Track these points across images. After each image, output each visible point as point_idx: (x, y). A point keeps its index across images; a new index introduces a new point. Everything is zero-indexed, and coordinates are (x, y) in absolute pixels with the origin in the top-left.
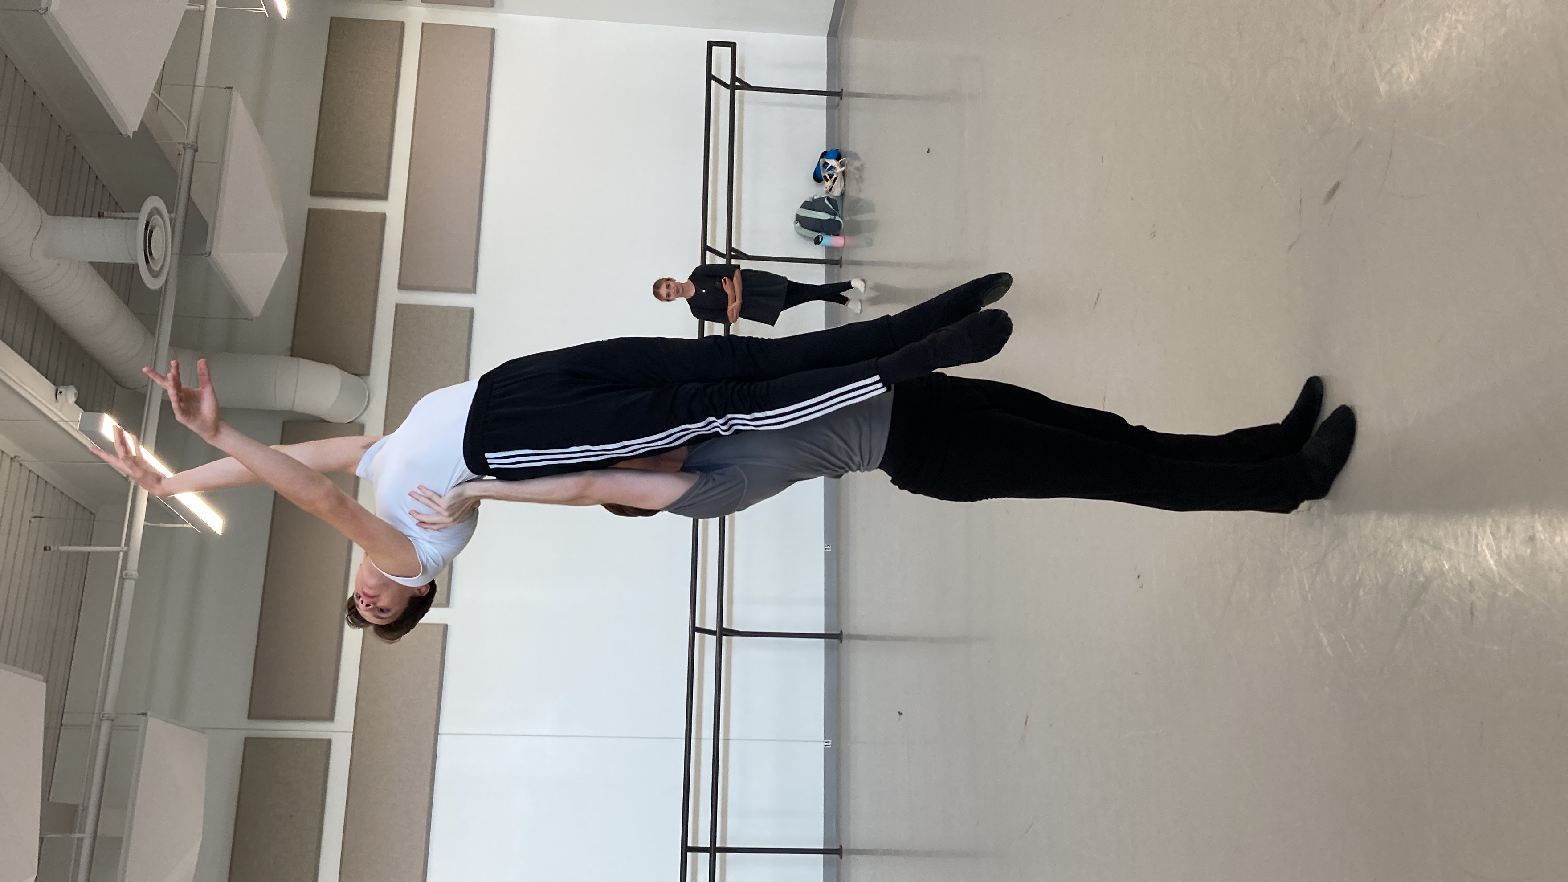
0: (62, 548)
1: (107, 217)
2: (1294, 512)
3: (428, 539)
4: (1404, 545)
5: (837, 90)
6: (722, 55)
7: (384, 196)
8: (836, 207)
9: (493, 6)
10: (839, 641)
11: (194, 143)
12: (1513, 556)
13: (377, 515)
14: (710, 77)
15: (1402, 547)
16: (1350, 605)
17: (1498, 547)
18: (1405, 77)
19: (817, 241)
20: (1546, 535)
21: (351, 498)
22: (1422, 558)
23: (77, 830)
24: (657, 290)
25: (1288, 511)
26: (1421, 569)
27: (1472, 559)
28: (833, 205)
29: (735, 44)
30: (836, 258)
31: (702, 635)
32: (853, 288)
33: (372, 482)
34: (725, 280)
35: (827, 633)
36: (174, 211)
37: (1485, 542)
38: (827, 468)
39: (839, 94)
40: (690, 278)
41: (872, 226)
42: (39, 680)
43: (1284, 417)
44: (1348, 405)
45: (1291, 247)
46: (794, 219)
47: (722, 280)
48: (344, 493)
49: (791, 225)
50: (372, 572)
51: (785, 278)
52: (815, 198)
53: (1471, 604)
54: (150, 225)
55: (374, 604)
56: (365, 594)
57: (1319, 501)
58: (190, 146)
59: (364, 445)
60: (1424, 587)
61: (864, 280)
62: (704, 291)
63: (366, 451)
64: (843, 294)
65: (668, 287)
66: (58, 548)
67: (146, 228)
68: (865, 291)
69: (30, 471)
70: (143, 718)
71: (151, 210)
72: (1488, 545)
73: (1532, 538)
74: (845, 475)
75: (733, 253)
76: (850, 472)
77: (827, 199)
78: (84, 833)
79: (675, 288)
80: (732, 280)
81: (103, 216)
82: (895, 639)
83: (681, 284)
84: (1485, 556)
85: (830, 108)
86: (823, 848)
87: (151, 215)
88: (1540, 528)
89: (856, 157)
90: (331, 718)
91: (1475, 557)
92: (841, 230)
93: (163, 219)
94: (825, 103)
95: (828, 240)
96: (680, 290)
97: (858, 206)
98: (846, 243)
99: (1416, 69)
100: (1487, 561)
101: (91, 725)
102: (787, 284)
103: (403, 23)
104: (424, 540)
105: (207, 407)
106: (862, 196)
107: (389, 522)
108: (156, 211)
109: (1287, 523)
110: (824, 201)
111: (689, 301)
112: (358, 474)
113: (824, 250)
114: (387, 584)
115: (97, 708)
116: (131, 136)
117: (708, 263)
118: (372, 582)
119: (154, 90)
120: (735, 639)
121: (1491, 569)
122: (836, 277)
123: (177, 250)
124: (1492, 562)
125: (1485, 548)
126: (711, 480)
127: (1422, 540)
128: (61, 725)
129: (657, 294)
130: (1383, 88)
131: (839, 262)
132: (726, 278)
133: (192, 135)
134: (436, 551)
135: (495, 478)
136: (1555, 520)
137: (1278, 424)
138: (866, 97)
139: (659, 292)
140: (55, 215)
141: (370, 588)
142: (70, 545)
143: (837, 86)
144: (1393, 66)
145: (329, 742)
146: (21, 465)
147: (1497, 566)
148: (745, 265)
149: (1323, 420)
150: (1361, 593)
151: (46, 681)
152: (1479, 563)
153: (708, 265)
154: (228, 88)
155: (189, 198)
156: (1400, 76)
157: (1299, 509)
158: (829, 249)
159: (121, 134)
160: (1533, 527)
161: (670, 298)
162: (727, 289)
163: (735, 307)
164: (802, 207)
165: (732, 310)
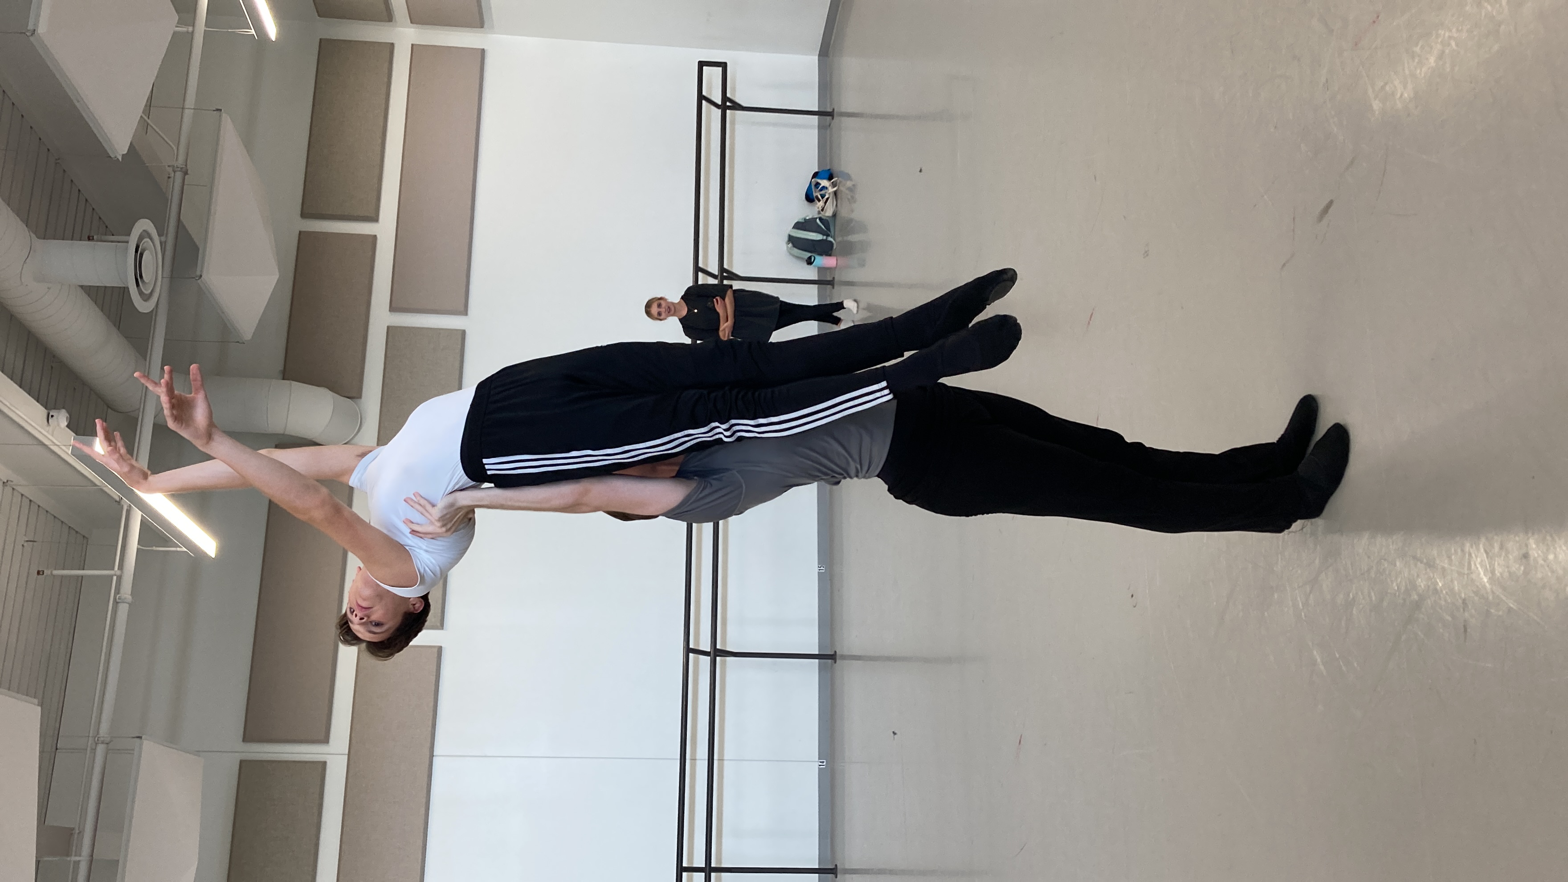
0: (55, 572)
1: (98, 241)
2: (1286, 531)
3: (424, 548)
4: (1398, 564)
5: (829, 110)
6: (713, 75)
7: (375, 219)
8: (828, 228)
9: (482, 27)
10: (833, 661)
11: (184, 166)
12: (1506, 575)
13: (372, 524)
14: (701, 97)
15: (1395, 565)
16: (1343, 623)
17: (1492, 565)
18: (1399, 95)
19: (809, 262)
20: (1540, 552)
21: (345, 506)
22: (1416, 575)
23: (73, 854)
24: (649, 310)
25: (1280, 531)
26: (1415, 587)
27: (1466, 576)
28: (825, 225)
29: (725, 64)
30: (829, 278)
31: (696, 655)
32: (844, 308)
33: (367, 493)
34: (717, 300)
35: (821, 653)
36: (165, 235)
37: (1479, 560)
38: (826, 474)
39: (831, 114)
40: (682, 298)
41: (864, 246)
42: (35, 704)
43: (1279, 436)
44: (1342, 423)
45: (1284, 265)
46: (786, 239)
47: (714, 299)
48: (341, 502)
49: (783, 246)
50: (367, 582)
51: (777, 298)
52: (807, 218)
53: (1465, 621)
54: (140, 247)
55: (368, 617)
56: (359, 606)
57: (1313, 520)
58: (179, 169)
59: (359, 454)
60: (1417, 606)
61: (855, 301)
62: (696, 311)
63: (361, 459)
64: (835, 314)
65: (659, 306)
66: (51, 572)
67: (136, 251)
68: (857, 311)
69: (22, 495)
70: (138, 740)
71: (141, 233)
72: (1481, 563)
73: (1526, 556)
74: (843, 481)
75: (725, 274)
76: (848, 479)
77: (819, 219)
78: (80, 856)
79: (667, 308)
80: (724, 299)
81: (93, 239)
82: (889, 659)
83: (673, 304)
84: (1479, 574)
85: (821, 128)
86: (817, 867)
87: (141, 238)
88: (1534, 546)
89: (848, 177)
90: (326, 740)
91: (1468, 574)
92: (834, 251)
93: (153, 243)
94: (816, 124)
95: (820, 261)
96: (671, 310)
97: (849, 226)
98: (838, 264)
99: (1410, 86)
100: (1482, 579)
101: (87, 750)
102: (779, 304)
103: (392, 45)
104: (420, 548)
105: (200, 414)
106: (853, 216)
107: (385, 531)
108: (145, 234)
109: (1280, 543)
110: (816, 221)
111: (681, 320)
112: (351, 484)
113: (817, 269)
114: (381, 595)
115: (91, 732)
116: (120, 159)
117: (700, 282)
118: (367, 592)
119: (143, 113)
120: (730, 659)
121: (1484, 587)
122: (828, 298)
123: (167, 272)
124: (1485, 580)
125: (1478, 566)
126: (709, 485)
127: (1415, 558)
128: (57, 749)
129: (648, 313)
130: (1376, 105)
131: (832, 282)
132: (718, 298)
133: (181, 159)
134: (434, 561)
135: (492, 485)
136: (1548, 538)
137: (1274, 443)
138: (856, 117)
139: (650, 311)
140: (44, 239)
141: (364, 600)
142: (63, 569)
143: (828, 105)
144: (1386, 84)
145: (325, 763)
146: (13, 489)
147: (1490, 584)
148: (737, 285)
149: (1317, 440)
150: (1355, 612)
151: (41, 704)
152: (1472, 580)
153: (700, 285)
154: (217, 110)
155: (179, 220)
156: (1393, 94)
157: (1291, 530)
158: (821, 270)
159: (110, 157)
160: (1527, 545)
161: (662, 317)
162: (719, 308)
163: (727, 327)
164: (794, 228)
165: (724, 329)
